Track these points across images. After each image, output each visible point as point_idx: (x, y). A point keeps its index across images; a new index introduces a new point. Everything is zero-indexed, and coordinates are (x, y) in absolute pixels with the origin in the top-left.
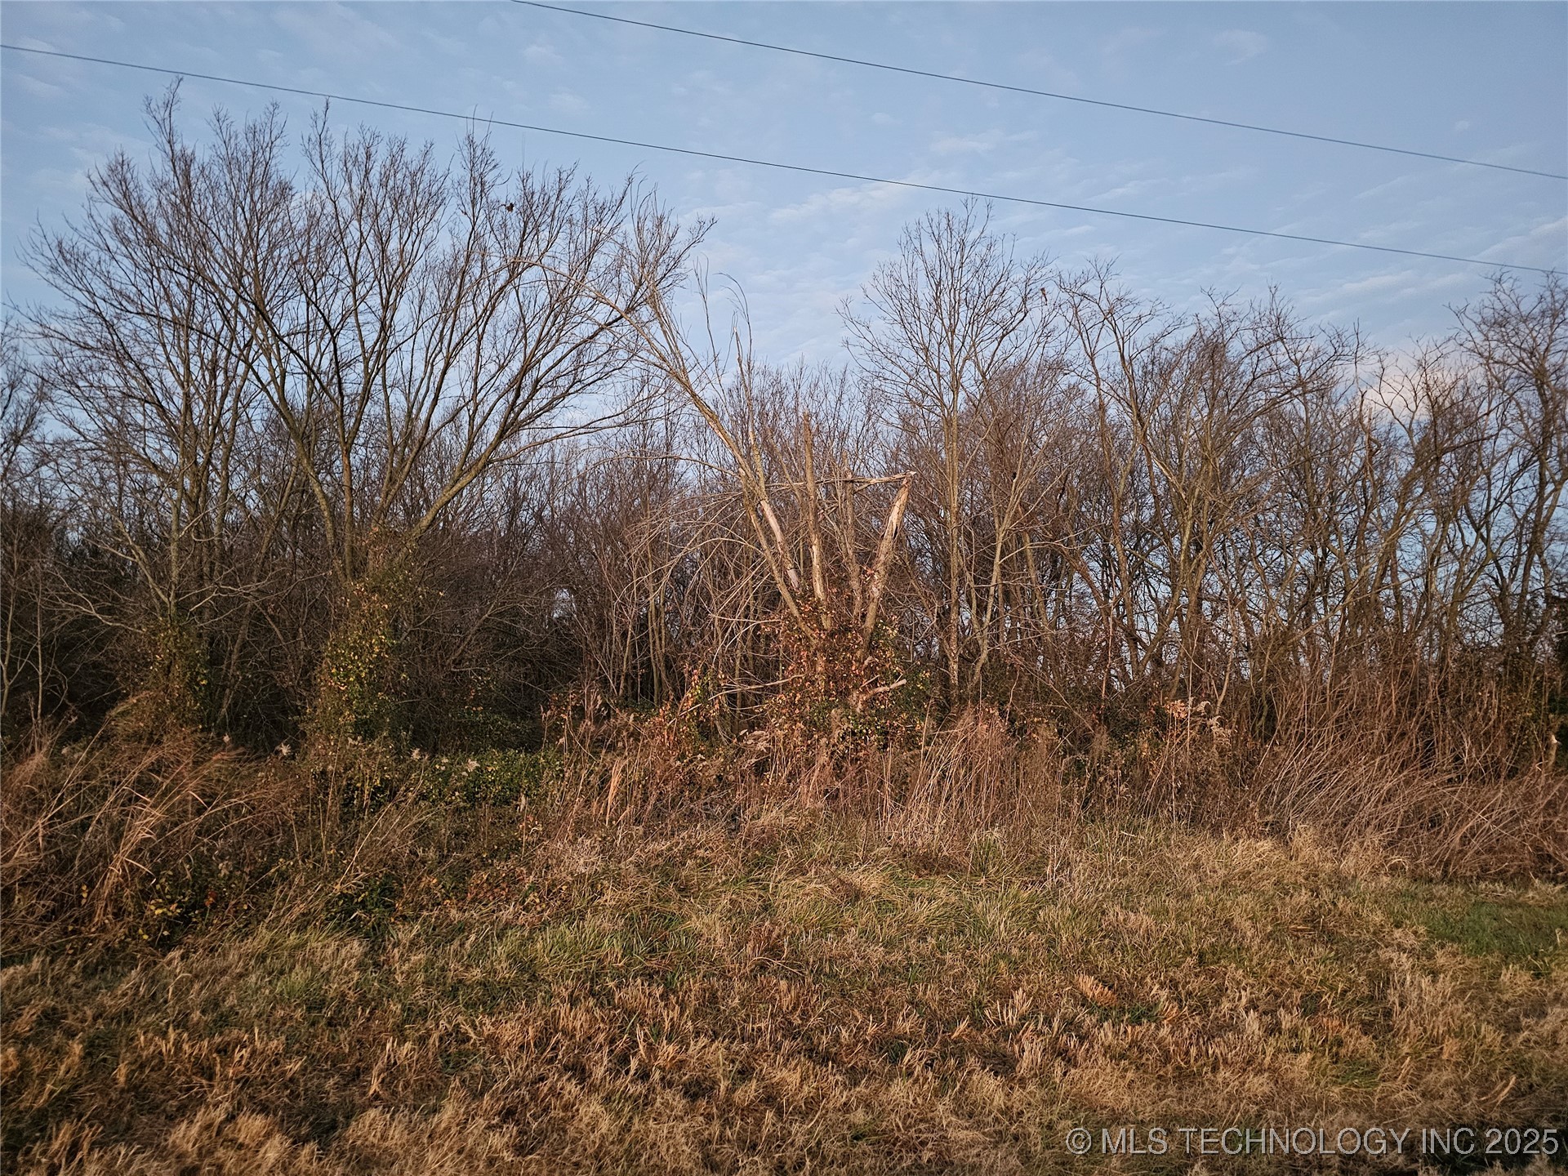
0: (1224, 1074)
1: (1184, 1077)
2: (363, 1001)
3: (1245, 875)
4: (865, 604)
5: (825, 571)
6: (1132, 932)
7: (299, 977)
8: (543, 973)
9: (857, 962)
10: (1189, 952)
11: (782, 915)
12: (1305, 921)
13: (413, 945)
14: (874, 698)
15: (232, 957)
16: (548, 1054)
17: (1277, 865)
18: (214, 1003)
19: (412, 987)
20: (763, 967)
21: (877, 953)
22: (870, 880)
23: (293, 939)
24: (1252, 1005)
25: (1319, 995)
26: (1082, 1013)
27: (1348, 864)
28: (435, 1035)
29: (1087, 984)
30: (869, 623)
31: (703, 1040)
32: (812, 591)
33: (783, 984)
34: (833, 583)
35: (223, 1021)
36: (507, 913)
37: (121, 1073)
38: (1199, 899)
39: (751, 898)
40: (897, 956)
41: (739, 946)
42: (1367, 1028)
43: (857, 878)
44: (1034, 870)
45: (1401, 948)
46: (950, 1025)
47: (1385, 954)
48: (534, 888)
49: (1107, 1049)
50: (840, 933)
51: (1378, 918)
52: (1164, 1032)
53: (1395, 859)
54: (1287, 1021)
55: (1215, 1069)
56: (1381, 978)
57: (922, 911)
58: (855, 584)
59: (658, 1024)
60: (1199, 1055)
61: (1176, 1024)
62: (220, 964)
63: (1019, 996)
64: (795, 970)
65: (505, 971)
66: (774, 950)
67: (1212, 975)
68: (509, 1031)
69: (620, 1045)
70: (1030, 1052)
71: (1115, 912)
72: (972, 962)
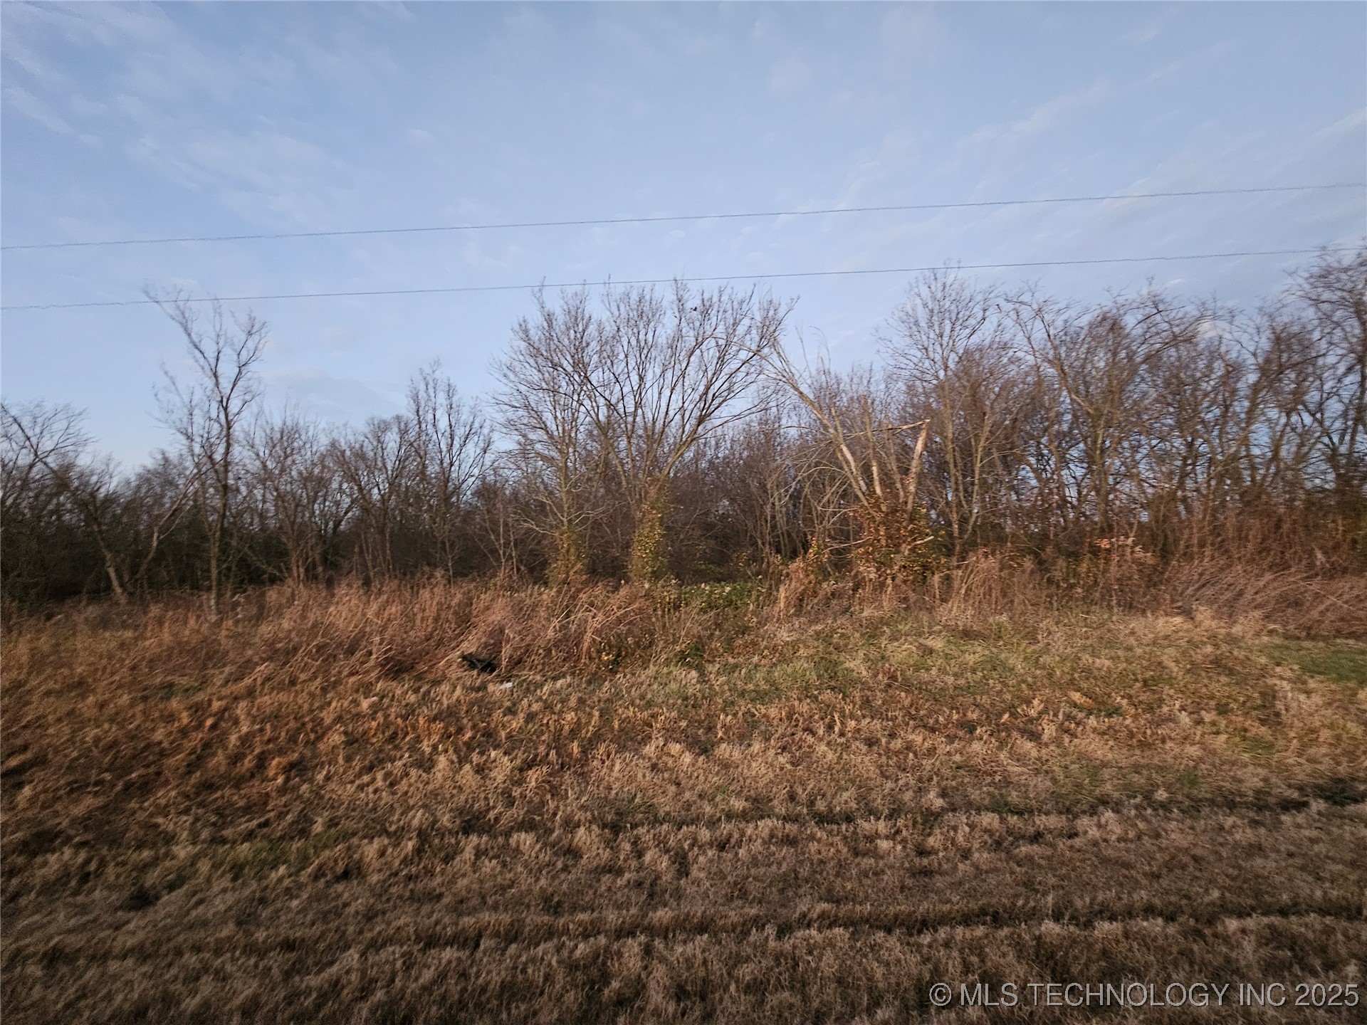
0: (1169, 744)
1: (1143, 745)
2: (704, 697)
3: (1166, 637)
4: (906, 496)
5: (881, 480)
6: (1100, 669)
7: (674, 686)
8: (781, 687)
9: (939, 684)
10: (1137, 680)
11: (893, 661)
12: (1211, 662)
13: (718, 673)
14: (915, 547)
15: (643, 677)
16: (793, 723)
17: (1187, 631)
18: (642, 697)
19: (723, 692)
20: (889, 686)
21: (950, 680)
22: (937, 644)
23: (665, 670)
24: (1183, 708)
25: (1227, 704)
26: (1075, 711)
27: (1237, 630)
28: (740, 714)
29: (1076, 696)
30: (910, 506)
31: (868, 720)
32: (874, 492)
33: (903, 694)
34: (887, 487)
35: (649, 704)
36: (756, 659)
37: (616, 725)
38: (1139, 651)
39: (874, 654)
40: (962, 682)
41: (875, 675)
42: (1263, 722)
43: (930, 643)
44: (1032, 637)
45: (1282, 678)
46: (1000, 715)
47: (1270, 681)
48: (766, 648)
49: (1094, 730)
50: (928, 670)
51: (1263, 660)
52: (1128, 722)
53: (1272, 626)
54: (1208, 717)
55: (1163, 741)
56: (1270, 696)
57: (971, 659)
58: (898, 485)
59: (842, 712)
60: (1153, 734)
61: (1135, 717)
62: (640, 680)
63: (1036, 702)
64: (907, 686)
65: (764, 686)
66: (893, 678)
67: (1154, 692)
68: (773, 712)
69: (827, 720)
70: (1049, 731)
71: (1086, 658)
72: (1005, 684)
